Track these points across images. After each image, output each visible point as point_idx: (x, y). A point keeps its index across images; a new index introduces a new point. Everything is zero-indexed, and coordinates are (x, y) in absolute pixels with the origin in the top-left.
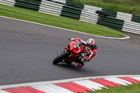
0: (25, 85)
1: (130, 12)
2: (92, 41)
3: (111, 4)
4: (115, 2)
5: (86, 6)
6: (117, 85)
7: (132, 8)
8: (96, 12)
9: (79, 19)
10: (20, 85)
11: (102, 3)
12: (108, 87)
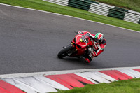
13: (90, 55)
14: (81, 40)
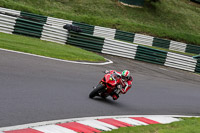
1: (113, 27)
3: (85, 16)
4: (90, 12)
5: (49, 18)
7: (115, 20)
8: (65, 27)
9: (39, 37)
11: (73, 14)
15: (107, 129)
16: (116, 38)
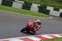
0: (6, 39)
2: (39, 21)
3: (44, 3)
4: (46, 2)
5: (33, 4)
6: (47, 39)
7: (53, 5)
9: (30, 10)
10: (4, 40)
11: (40, 3)
12: (43, 39)
13: (35, 30)
14: (31, 24)
15: (50, 38)
16: (54, 10)
